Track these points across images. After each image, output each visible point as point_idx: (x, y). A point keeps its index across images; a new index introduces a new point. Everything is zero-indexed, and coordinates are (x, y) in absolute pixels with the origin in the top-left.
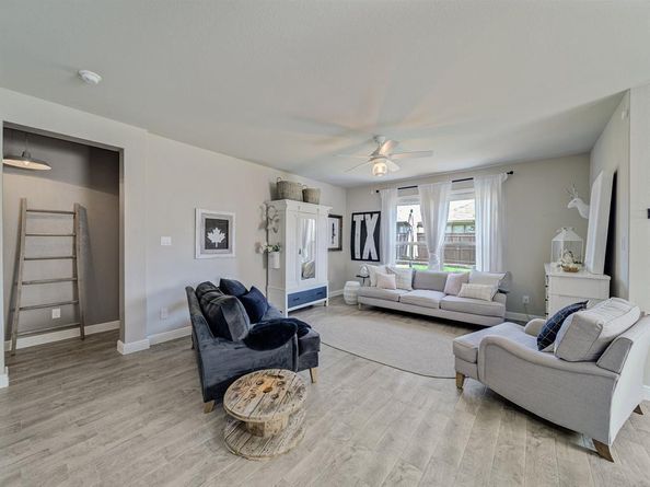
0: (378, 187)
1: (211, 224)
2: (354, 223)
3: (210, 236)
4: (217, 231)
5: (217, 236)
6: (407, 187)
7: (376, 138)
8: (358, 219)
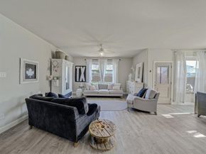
0: (86, 58)
1: (28, 66)
2: (76, 69)
3: (27, 72)
4: (30, 70)
5: (31, 73)
6: (95, 60)
7: (101, 45)
8: (78, 68)
